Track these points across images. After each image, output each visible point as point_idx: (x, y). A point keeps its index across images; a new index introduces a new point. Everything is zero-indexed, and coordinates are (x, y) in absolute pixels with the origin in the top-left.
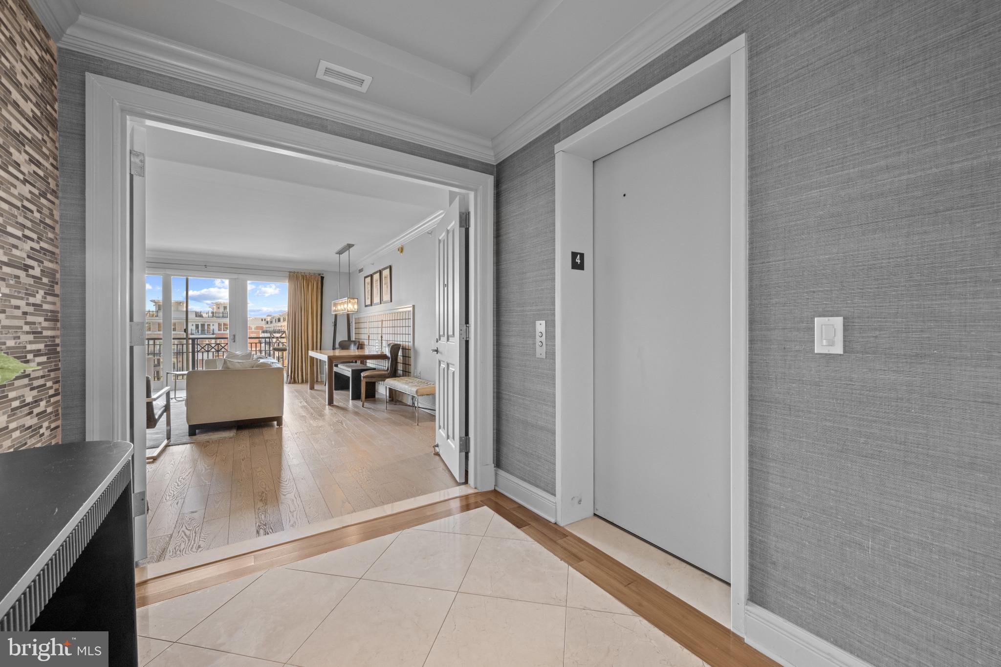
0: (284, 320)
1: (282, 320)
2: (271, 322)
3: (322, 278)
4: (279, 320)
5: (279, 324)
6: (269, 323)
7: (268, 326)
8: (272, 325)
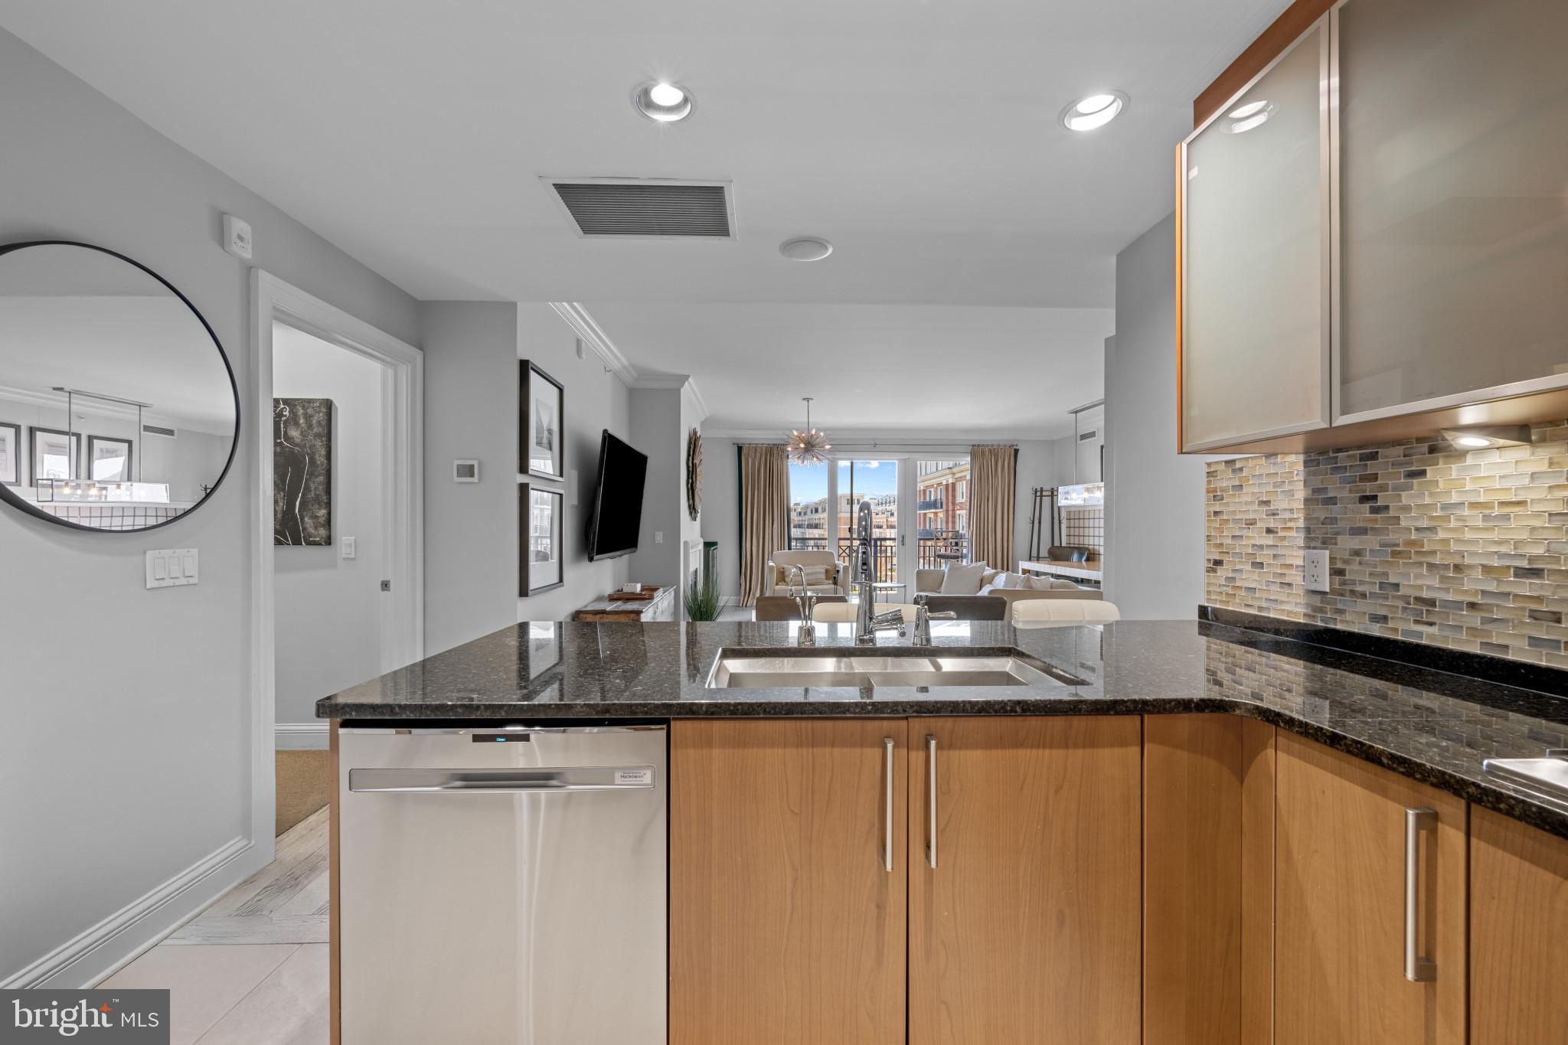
0: (824, 511)
1: (820, 510)
2: (805, 514)
3: (1016, 451)
4: (817, 511)
5: (817, 516)
6: (802, 514)
7: (800, 518)
8: (806, 518)
